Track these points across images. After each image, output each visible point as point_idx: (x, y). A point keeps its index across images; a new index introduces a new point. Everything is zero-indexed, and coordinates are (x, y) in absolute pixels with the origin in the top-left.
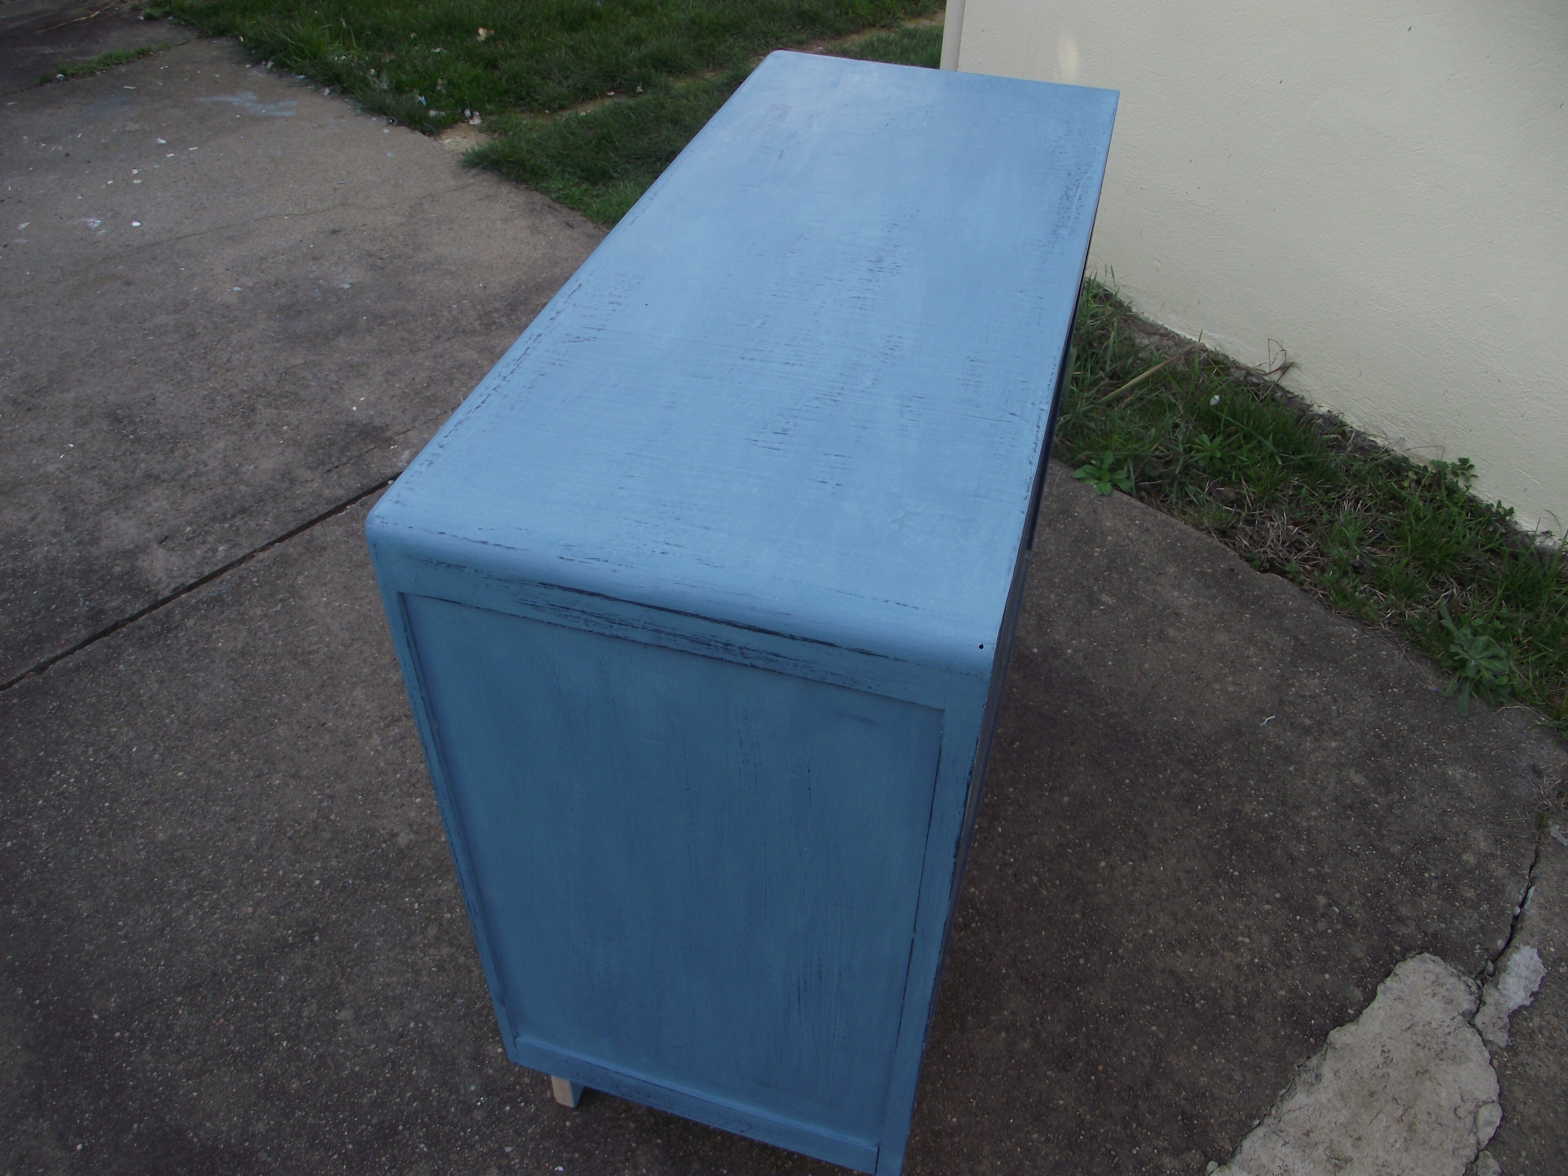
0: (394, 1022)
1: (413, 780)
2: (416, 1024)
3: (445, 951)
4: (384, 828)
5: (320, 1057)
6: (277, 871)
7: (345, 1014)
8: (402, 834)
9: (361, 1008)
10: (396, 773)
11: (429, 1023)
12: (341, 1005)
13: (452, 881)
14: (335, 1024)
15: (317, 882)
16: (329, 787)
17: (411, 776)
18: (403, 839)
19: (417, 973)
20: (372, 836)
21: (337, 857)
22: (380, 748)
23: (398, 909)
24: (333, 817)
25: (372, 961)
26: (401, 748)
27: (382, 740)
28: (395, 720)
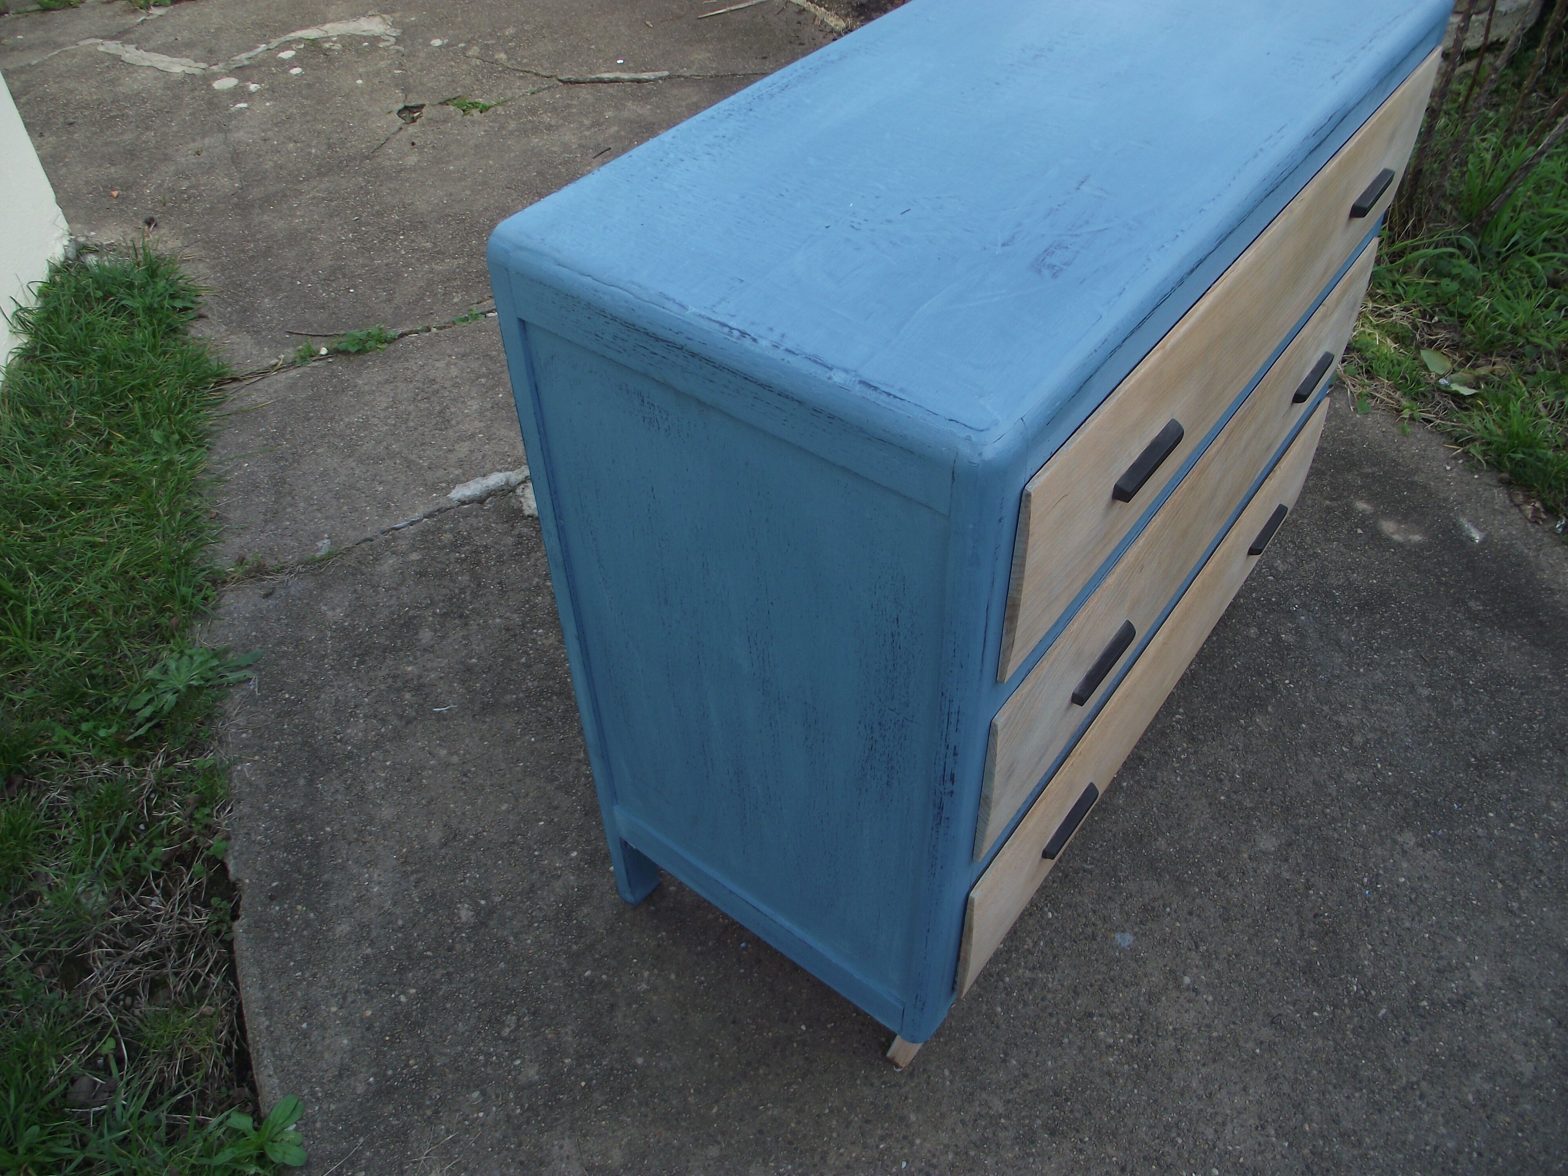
0: (1378, 676)
1: (1413, 908)
2: (1358, 670)
3: (1342, 719)
4: (1434, 856)
5: (1437, 666)
6: (1541, 838)
7: (1426, 692)
8: (1412, 843)
9: (1411, 692)
10: (1437, 923)
11: (1347, 668)
12: (1431, 699)
13: (1347, 781)
14: (1429, 685)
15: (1491, 815)
16: (1518, 926)
17: (1418, 914)
18: (1408, 839)
19: (1365, 708)
20: (1445, 851)
21: (1479, 837)
22: (1468, 964)
23: (1396, 766)
24: (1500, 886)
25: (1411, 727)
26: (1440, 958)
27: (1469, 976)
28: (1461, 1002)
